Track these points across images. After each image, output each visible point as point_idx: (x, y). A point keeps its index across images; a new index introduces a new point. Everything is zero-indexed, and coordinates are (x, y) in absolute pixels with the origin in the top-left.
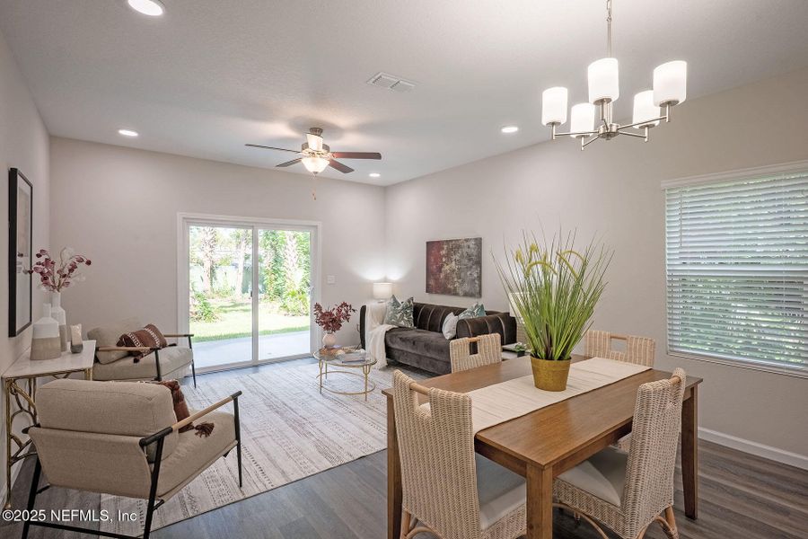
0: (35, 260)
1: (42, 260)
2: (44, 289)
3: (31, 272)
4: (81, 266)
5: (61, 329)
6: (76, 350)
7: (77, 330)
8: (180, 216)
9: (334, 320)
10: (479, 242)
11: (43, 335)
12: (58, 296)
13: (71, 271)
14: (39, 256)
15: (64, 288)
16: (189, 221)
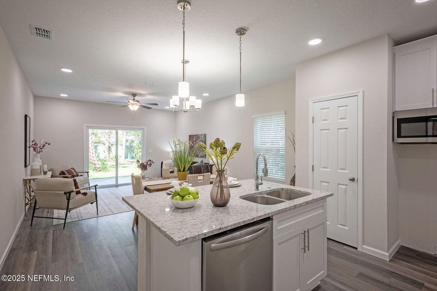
0: (31, 143)
1: (33, 143)
2: (34, 153)
3: (30, 147)
4: (47, 145)
5: (40, 166)
6: (45, 173)
7: (46, 166)
8: (85, 126)
9: (144, 166)
10: (205, 135)
11: (34, 168)
12: (39, 155)
13: (43, 147)
14: (32, 142)
15: (41, 153)
16: (88, 127)
